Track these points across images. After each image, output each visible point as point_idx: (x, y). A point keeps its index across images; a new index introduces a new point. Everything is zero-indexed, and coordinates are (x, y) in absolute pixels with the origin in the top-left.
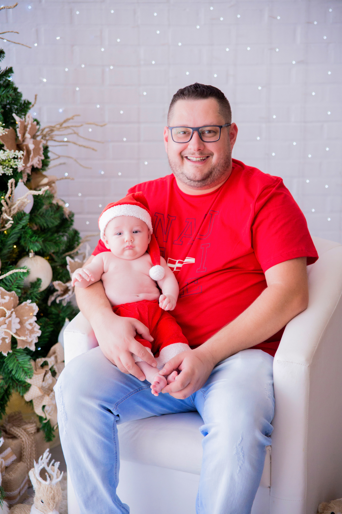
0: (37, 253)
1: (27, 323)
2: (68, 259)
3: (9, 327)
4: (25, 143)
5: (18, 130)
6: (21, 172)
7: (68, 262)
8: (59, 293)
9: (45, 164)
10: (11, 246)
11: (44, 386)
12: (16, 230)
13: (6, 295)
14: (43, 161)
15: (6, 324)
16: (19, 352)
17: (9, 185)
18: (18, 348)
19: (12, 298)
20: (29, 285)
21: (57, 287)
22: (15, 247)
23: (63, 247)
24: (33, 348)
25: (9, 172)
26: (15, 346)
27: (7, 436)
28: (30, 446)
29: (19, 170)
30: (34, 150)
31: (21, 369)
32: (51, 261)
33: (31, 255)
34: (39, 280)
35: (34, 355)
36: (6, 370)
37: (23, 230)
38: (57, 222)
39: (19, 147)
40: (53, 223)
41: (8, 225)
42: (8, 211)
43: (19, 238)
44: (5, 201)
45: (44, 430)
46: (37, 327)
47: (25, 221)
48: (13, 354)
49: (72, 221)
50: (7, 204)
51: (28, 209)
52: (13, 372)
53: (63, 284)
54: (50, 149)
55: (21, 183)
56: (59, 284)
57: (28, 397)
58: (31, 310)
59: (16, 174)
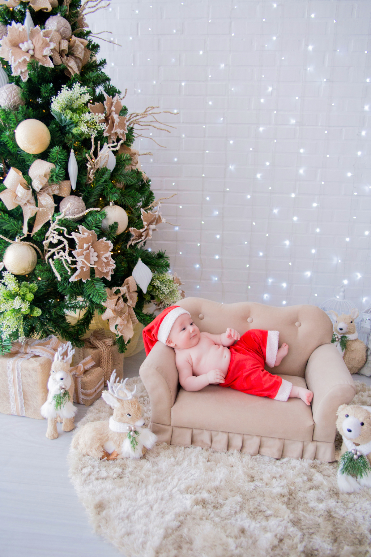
0: (116, 203)
1: (104, 256)
2: (142, 210)
4: (111, 116)
5: (106, 103)
7: (142, 212)
8: (135, 237)
9: (129, 139)
10: (96, 197)
11: (117, 309)
13: (86, 232)
14: (127, 135)
15: (84, 255)
16: (95, 280)
18: (95, 277)
19: (90, 235)
20: (107, 227)
21: (133, 233)
22: (101, 199)
23: (140, 204)
24: (109, 278)
25: (95, 133)
26: (93, 275)
27: (91, 346)
28: (107, 355)
29: (104, 135)
31: (97, 295)
32: (129, 212)
33: (111, 204)
34: (116, 224)
35: (109, 285)
36: (87, 294)
42: (93, 165)
43: (103, 190)
45: (119, 344)
46: (112, 262)
47: (107, 176)
48: (92, 281)
49: (149, 184)
51: (111, 167)
52: (91, 296)
53: (137, 230)
54: (135, 131)
55: (106, 147)
56: (134, 230)
57: (105, 317)
58: (107, 246)
59: (102, 137)
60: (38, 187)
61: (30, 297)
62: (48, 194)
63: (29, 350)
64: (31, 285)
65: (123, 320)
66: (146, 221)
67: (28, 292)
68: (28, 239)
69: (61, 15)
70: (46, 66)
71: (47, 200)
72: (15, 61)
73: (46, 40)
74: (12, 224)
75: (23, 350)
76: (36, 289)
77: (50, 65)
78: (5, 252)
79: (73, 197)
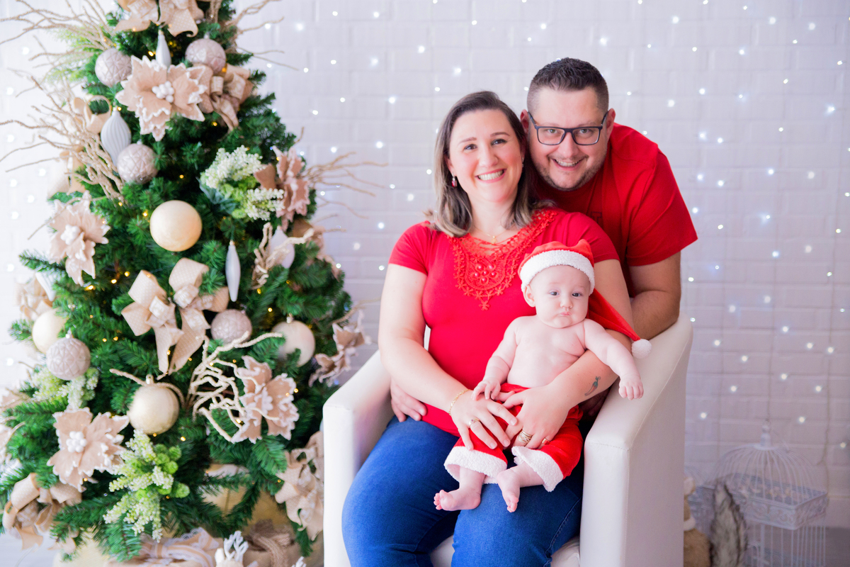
0: (296, 318)
1: (282, 403)
2: (335, 327)
3: (259, 405)
4: (287, 183)
5: (278, 166)
6: (281, 218)
7: (335, 331)
8: (323, 369)
9: (311, 209)
10: (265, 309)
11: (300, 483)
12: (272, 288)
13: (256, 366)
14: (308, 207)
15: (254, 401)
16: (269, 439)
17: (265, 231)
18: (269, 434)
19: (263, 371)
20: (285, 357)
21: (321, 363)
22: (270, 310)
23: (330, 313)
24: (288, 436)
25: (266, 216)
26: (265, 432)
27: (254, 548)
28: (281, 562)
29: (278, 215)
30: (298, 191)
31: (272, 461)
32: (315, 329)
33: (289, 319)
34: (298, 351)
35: (290, 446)
36: (254, 463)
37: (281, 289)
38: (322, 281)
39: (279, 187)
40: (317, 282)
41: (262, 281)
42: (263, 264)
43: (276, 299)
44: (260, 251)
45: (299, 543)
46: (294, 409)
47: (282, 278)
48: (264, 441)
49: (342, 282)
50: (262, 255)
51: (287, 262)
52: (263, 465)
53: (328, 359)
54: (317, 193)
55: (279, 231)
56: (323, 359)
57: (280, 497)
58: (287, 388)
59: (274, 219)
60: (184, 302)
61: (173, 467)
62: (197, 309)
63: (165, 553)
64: (172, 449)
65: (309, 501)
66: (340, 343)
67: (168, 460)
68: (168, 379)
69: (212, 38)
70: (192, 118)
71: (195, 321)
72: (148, 114)
73: (193, 83)
74: (143, 357)
75: (155, 553)
76: (179, 455)
77: (197, 117)
78: (132, 400)
79: (232, 312)
